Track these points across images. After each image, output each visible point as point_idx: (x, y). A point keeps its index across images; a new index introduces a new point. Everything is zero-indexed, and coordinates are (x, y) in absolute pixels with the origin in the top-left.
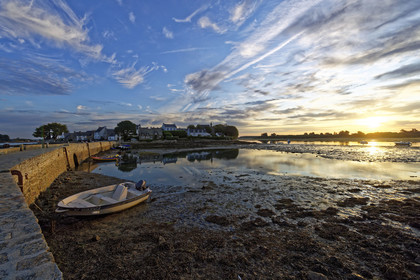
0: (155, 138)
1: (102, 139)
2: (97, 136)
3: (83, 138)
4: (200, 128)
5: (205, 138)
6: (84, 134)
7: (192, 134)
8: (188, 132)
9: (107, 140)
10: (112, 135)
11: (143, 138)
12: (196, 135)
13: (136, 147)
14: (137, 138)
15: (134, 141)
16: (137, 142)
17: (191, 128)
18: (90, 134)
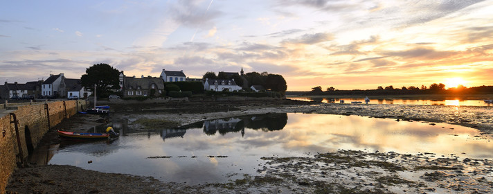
0: (152, 93)
1: (56, 96)
2: (46, 90)
3: (20, 94)
4: (225, 77)
6: (22, 87)
7: (213, 87)
8: (206, 84)
10: (75, 89)
11: (130, 93)
12: (220, 89)
14: (120, 95)
15: (114, 99)
16: (121, 101)
17: (210, 76)
18: (34, 86)
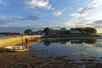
0: (57, 34)
2: (39, 33)
5: (78, 34)
8: (71, 31)
9: (41, 34)
10: (43, 33)
11: (52, 34)
13: (49, 37)
18: (37, 32)
